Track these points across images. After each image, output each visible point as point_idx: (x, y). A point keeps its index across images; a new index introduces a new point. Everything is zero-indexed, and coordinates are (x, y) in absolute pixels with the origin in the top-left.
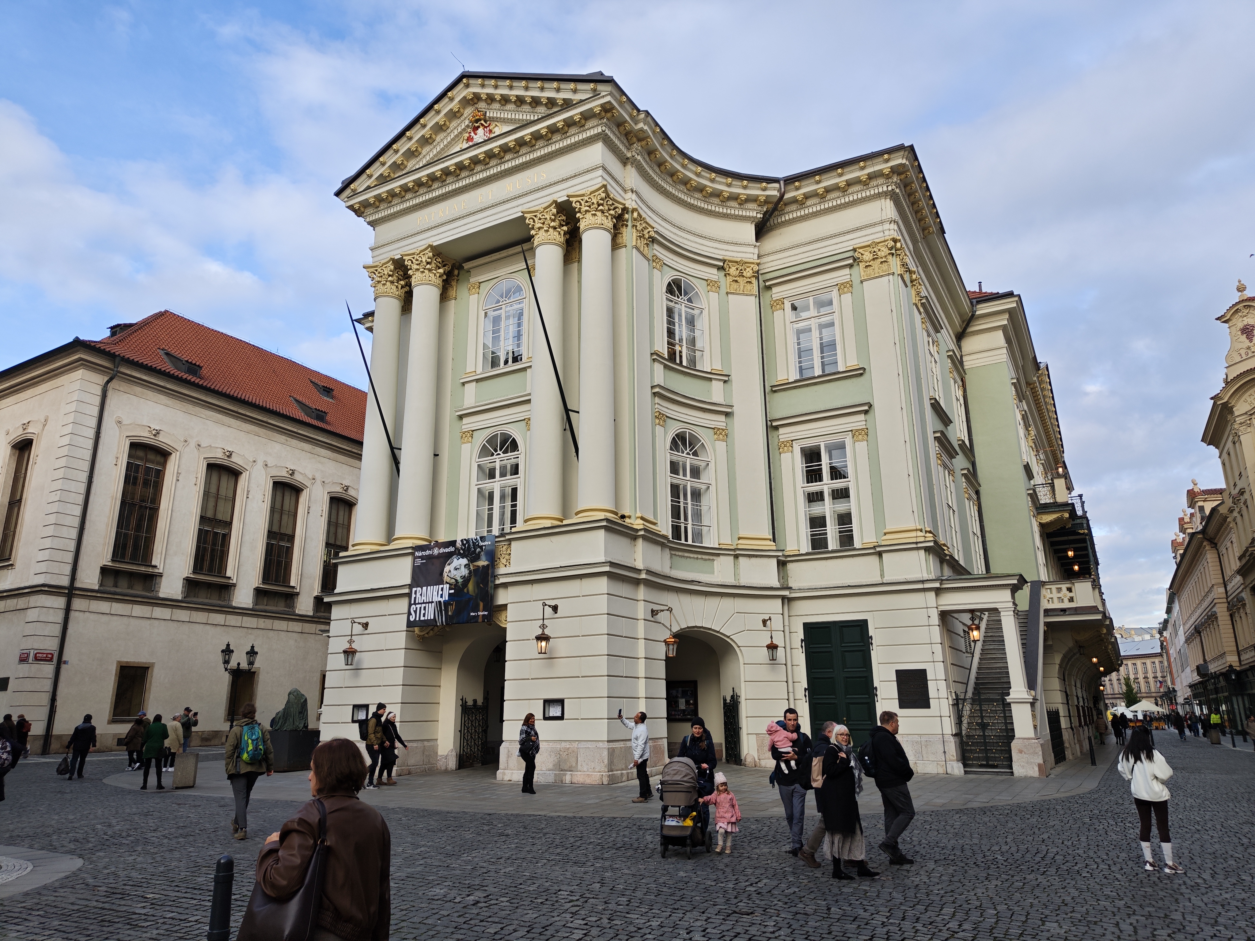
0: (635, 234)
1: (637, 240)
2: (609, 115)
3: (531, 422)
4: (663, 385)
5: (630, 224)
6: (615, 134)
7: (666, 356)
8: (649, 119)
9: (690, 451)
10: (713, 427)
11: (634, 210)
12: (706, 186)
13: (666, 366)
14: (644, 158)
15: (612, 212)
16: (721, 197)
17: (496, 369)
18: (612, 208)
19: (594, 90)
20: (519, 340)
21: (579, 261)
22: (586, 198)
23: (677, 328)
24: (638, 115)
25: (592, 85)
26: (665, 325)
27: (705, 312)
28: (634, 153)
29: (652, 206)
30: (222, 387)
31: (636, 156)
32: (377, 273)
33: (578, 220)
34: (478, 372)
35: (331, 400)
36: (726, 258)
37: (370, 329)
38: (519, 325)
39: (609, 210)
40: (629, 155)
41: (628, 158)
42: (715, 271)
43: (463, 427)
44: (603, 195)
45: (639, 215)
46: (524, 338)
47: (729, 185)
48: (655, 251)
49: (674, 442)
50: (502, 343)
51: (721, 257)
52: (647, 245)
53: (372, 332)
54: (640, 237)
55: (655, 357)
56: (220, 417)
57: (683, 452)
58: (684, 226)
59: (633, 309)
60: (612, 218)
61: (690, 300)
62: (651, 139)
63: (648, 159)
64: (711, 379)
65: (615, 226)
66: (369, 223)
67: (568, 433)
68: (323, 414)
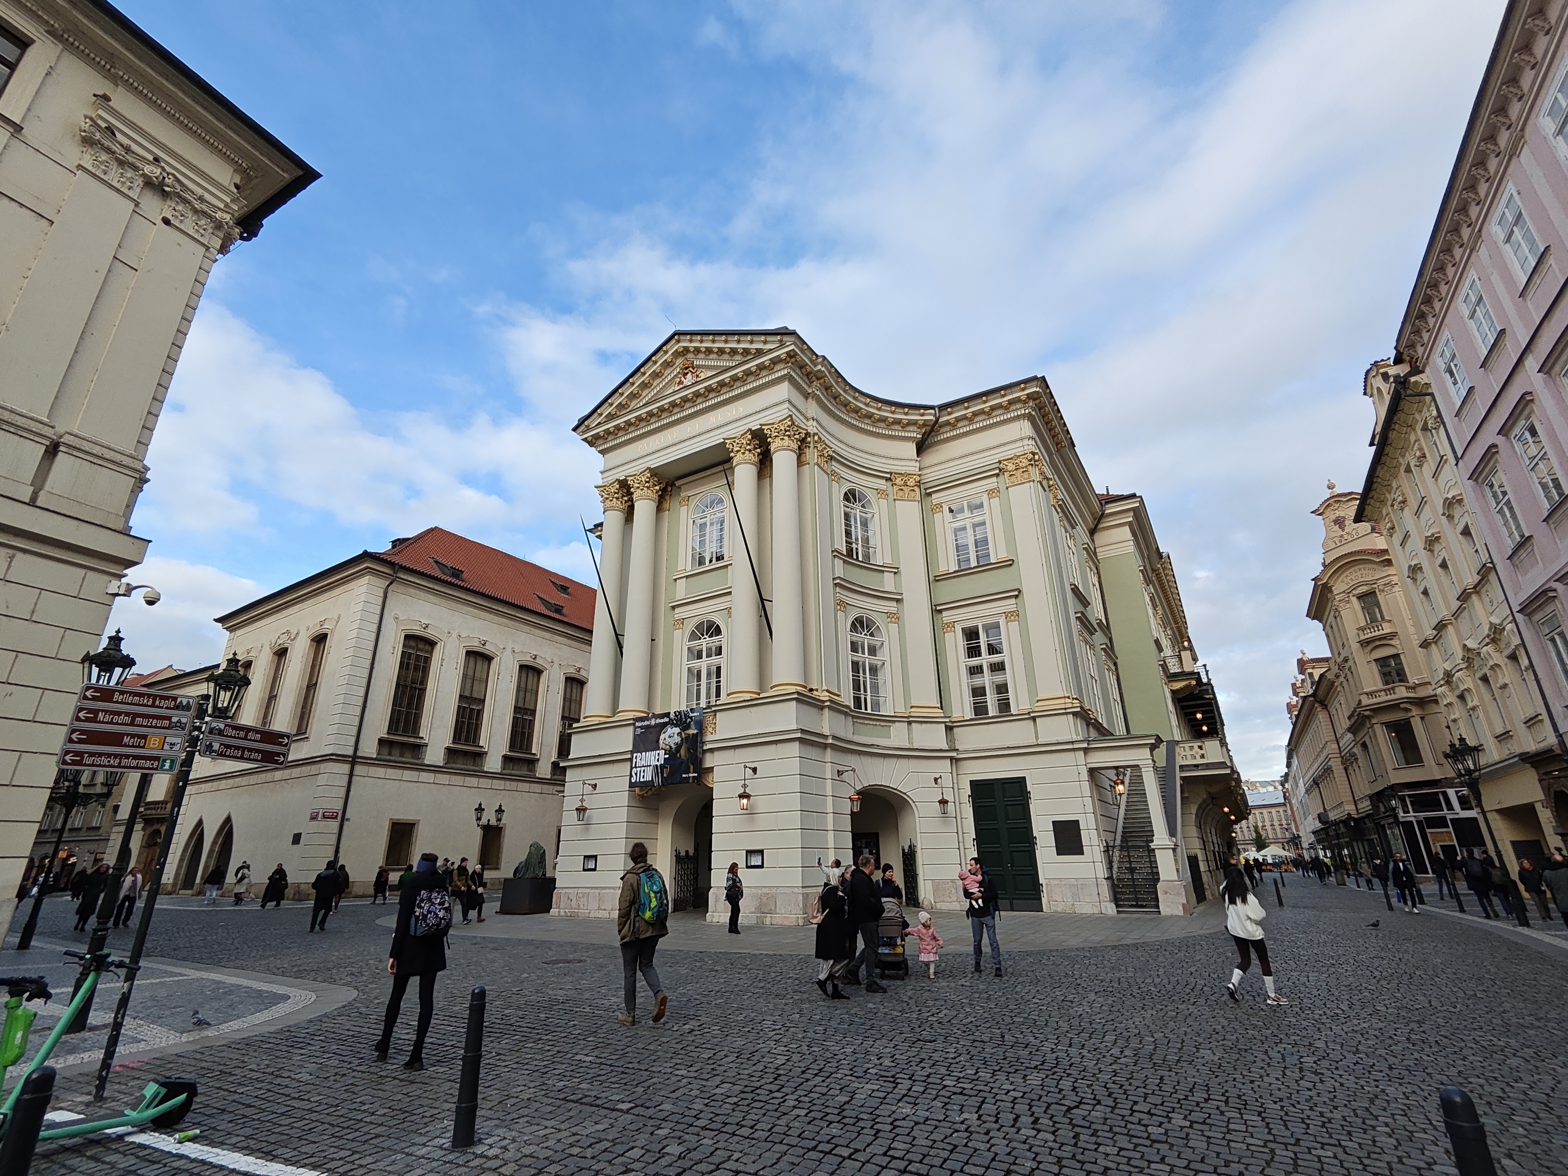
0: (816, 454)
1: (818, 458)
2: (793, 360)
3: (732, 611)
4: (843, 577)
5: (811, 445)
6: (798, 375)
7: (845, 553)
8: (826, 362)
9: (868, 632)
10: (886, 611)
11: (815, 434)
12: (874, 414)
13: (845, 561)
14: (822, 393)
15: (797, 436)
16: (886, 422)
17: (702, 567)
18: (797, 433)
20: (721, 542)
21: (771, 476)
22: (776, 426)
23: (853, 529)
24: (816, 359)
25: (779, 337)
26: (844, 527)
27: (876, 516)
28: (814, 390)
29: (830, 431)
30: (479, 587)
31: (816, 391)
32: (605, 491)
33: (769, 444)
34: (687, 570)
35: (566, 596)
36: (892, 471)
37: (600, 537)
38: (721, 530)
39: (795, 435)
40: (810, 391)
41: (809, 394)
42: (883, 482)
43: (675, 616)
44: (790, 423)
45: (819, 437)
46: (726, 541)
47: (893, 412)
48: (833, 467)
49: (853, 625)
50: (707, 545)
51: (888, 470)
52: (826, 462)
53: (601, 539)
54: (820, 456)
55: (835, 554)
56: (477, 612)
57: (861, 634)
58: (856, 446)
59: (816, 515)
60: (797, 442)
61: (863, 506)
62: (828, 378)
63: (825, 394)
64: (883, 571)
65: (799, 447)
66: (599, 452)
67: (764, 618)
68: (561, 608)
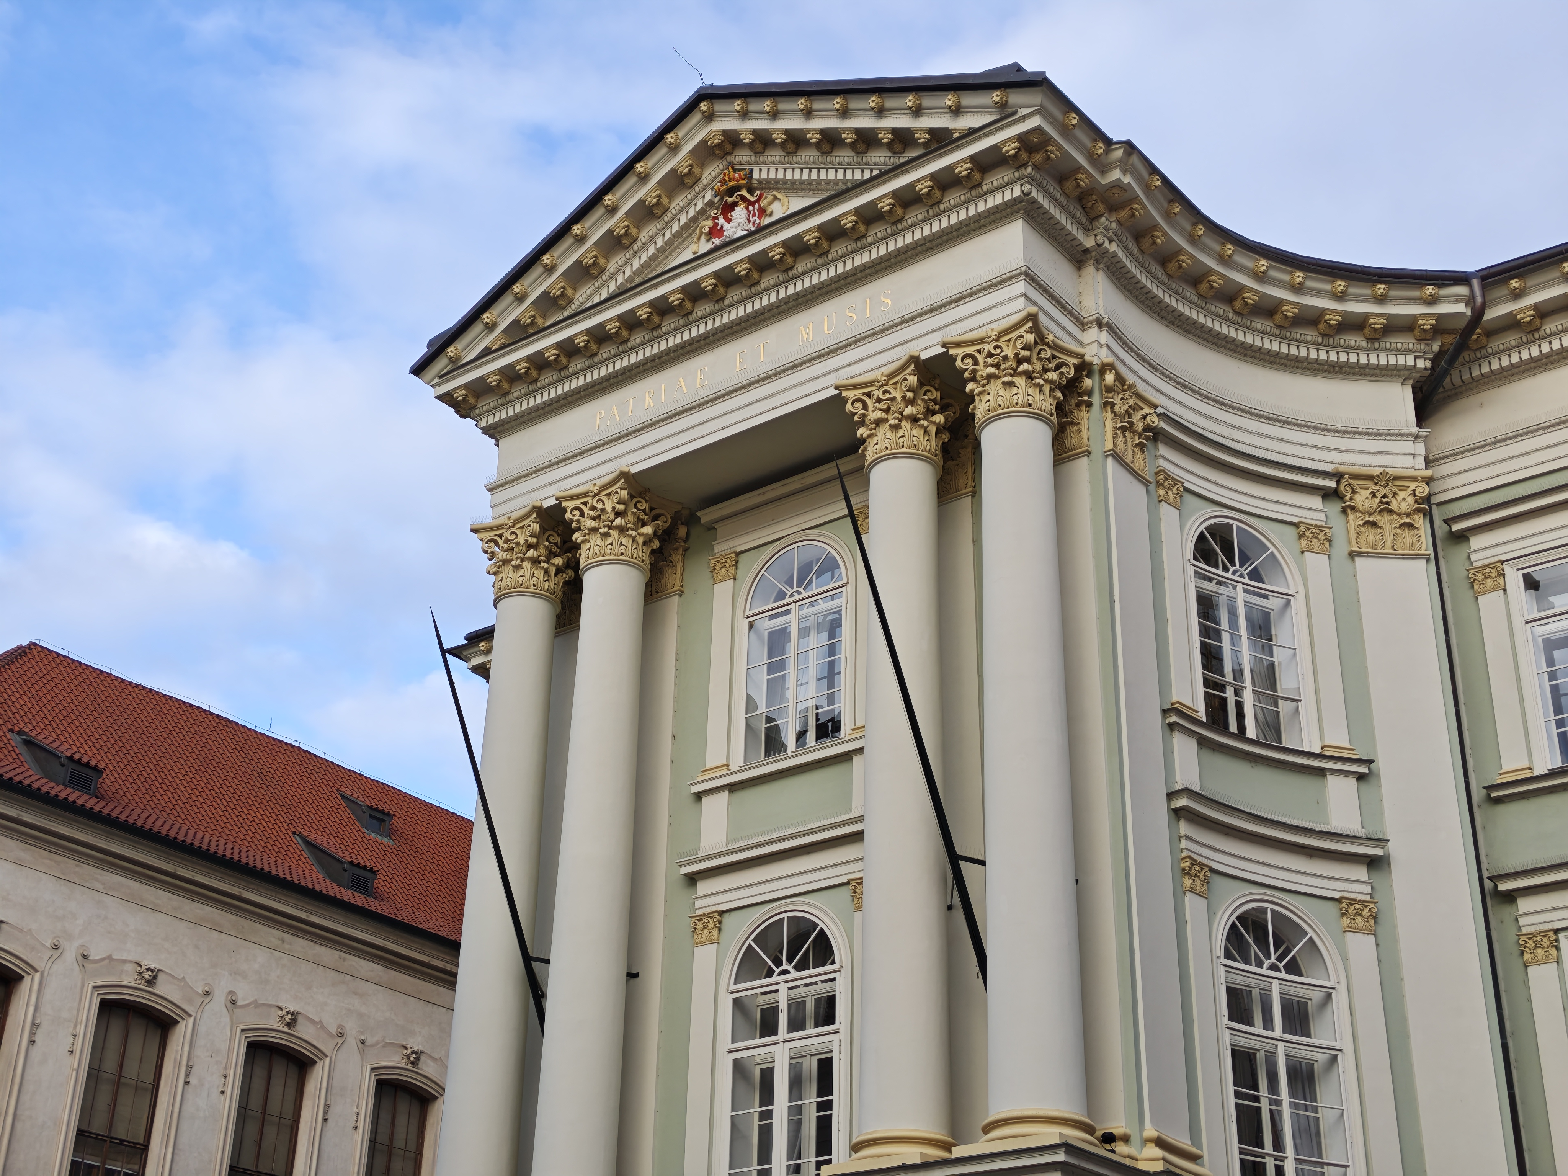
0: (1109, 424)
1: (1115, 436)
2: (1038, 157)
3: (866, 887)
4: (1197, 788)
5: (1096, 400)
6: (1052, 198)
7: (1202, 715)
8: (1135, 159)
9: (1280, 959)
10: (1337, 895)
11: (1105, 368)
12: (1281, 302)
13: (1203, 742)
14: (1126, 249)
15: (1053, 376)
16: (1321, 326)
17: (777, 757)
18: (1052, 365)
19: (1002, 106)
20: (831, 685)
21: (976, 492)
22: (989, 347)
23: (1226, 643)
24: (1107, 152)
25: (996, 96)
26: (1196, 638)
27: (1298, 605)
28: (1100, 239)
29: (1150, 355)
30: (144, 816)
31: (1107, 244)
32: (501, 542)
33: (971, 398)
34: (734, 767)
35: (386, 840)
36: (1342, 468)
37: (483, 671)
38: (832, 650)
39: (1046, 370)
40: (1089, 243)
41: (1086, 251)
42: (1316, 502)
43: (698, 904)
44: (1030, 338)
45: (1119, 378)
46: (845, 681)
47: (1340, 297)
48: (1161, 462)
49: (1233, 935)
50: (790, 694)
51: (1329, 468)
52: (1141, 446)
53: (487, 678)
54: (1123, 429)
55: (1174, 719)
56: (135, 886)
57: (1260, 964)
58: (1230, 398)
59: (1112, 602)
60: (1051, 390)
61: (1255, 575)
62: (1141, 203)
63: (1135, 250)
64: (1322, 773)
65: (1060, 407)
66: (486, 431)
67: (959, 915)
68: (368, 875)
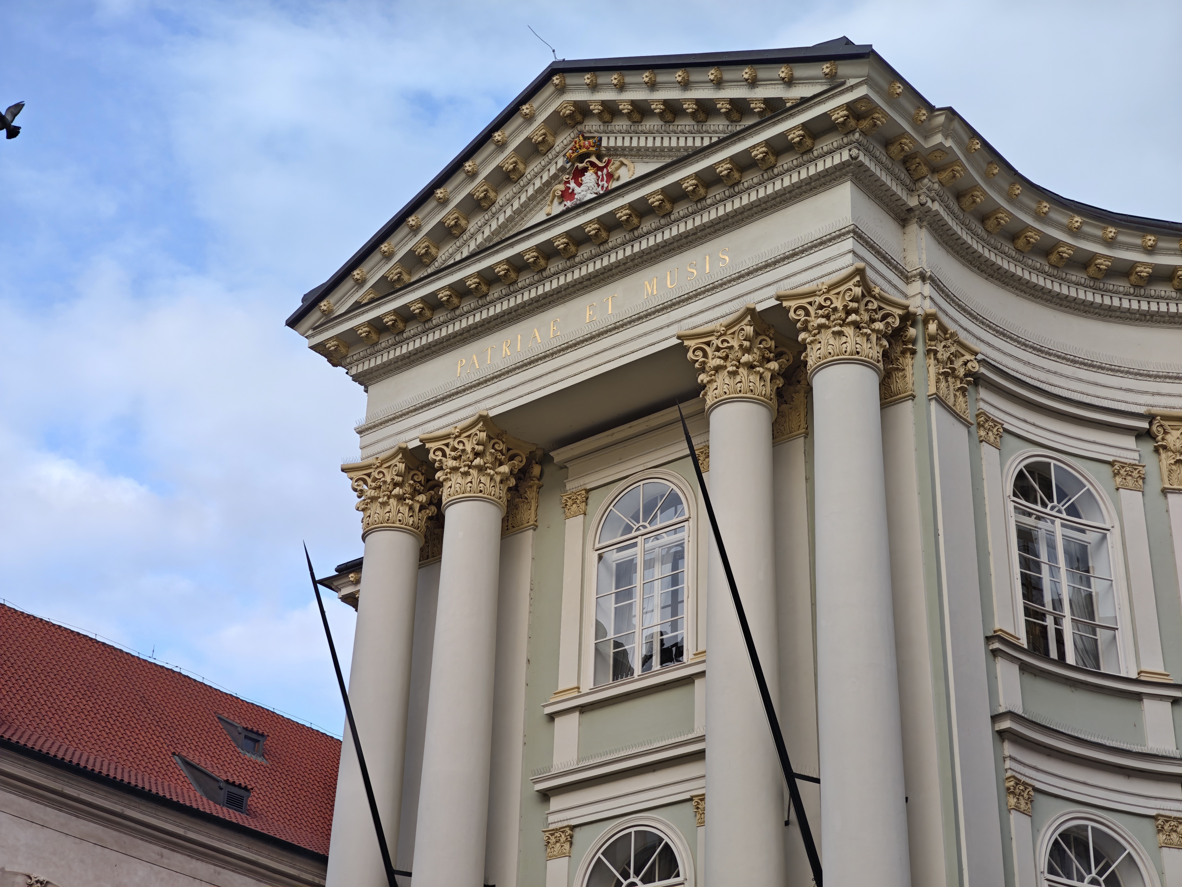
0: (932, 370)
1: (938, 381)
2: (865, 124)
3: (709, 804)
4: (1020, 711)
5: (920, 348)
6: (878, 161)
7: (1024, 642)
8: (956, 124)
9: (1100, 874)
10: (1153, 813)
11: (928, 318)
12: (1094, 256)
13: (1024, 668)
14: (947, 207)
15: (879, 326)
16: (1133, 278)
17: (625, 680)
18: (879, 316)
19: (831, 77)
20: (674, 613)
21: (808, 433)
22: (820, 300)
23: (1045, 574)
24: (930, 118)
25: (826, 67)
26: (1017, 570)
27: (1114, 539)
28: (923, 199)
29: (971, 306)
30: (34, 738)
31: (929, 203)
32: (369, 481)
33: (803, 347)
34: (584, 690)
35: (259, 760)
36: (1154, 411)
37: (352, 600)
38: (675, 580)
39: (873, 321)
40: (913, 202)
41: (910, 210)
42: (1130, 442)
43: (551, 818)
44: (858, 291)
45: (942, 327)
46: (687, 609)
47: (1150, 251)
48: (982, 405)
49: (1056, 852)
50: (636, 621)
51: (1142, 410)
52: (963, 390)
53: (355, 606)
54: (946, 375)
55: (996, 645)
56: (25, 803)
57: (1081, 879)
58: (1048, 345)
59: (937, 535)
60: (878, 339)
61: (1073, 511)
62: (962, 165)
63: (956, 208)
64: (1138, 697)
65: (886, 354)
66: (356, 378)
67: (796, 830)
68: (242, 792)
